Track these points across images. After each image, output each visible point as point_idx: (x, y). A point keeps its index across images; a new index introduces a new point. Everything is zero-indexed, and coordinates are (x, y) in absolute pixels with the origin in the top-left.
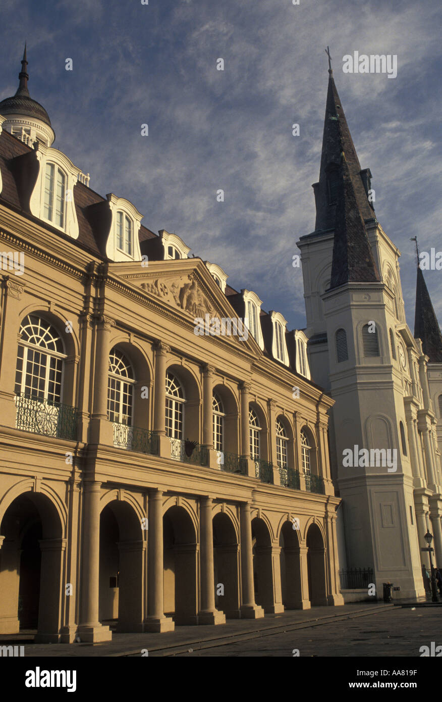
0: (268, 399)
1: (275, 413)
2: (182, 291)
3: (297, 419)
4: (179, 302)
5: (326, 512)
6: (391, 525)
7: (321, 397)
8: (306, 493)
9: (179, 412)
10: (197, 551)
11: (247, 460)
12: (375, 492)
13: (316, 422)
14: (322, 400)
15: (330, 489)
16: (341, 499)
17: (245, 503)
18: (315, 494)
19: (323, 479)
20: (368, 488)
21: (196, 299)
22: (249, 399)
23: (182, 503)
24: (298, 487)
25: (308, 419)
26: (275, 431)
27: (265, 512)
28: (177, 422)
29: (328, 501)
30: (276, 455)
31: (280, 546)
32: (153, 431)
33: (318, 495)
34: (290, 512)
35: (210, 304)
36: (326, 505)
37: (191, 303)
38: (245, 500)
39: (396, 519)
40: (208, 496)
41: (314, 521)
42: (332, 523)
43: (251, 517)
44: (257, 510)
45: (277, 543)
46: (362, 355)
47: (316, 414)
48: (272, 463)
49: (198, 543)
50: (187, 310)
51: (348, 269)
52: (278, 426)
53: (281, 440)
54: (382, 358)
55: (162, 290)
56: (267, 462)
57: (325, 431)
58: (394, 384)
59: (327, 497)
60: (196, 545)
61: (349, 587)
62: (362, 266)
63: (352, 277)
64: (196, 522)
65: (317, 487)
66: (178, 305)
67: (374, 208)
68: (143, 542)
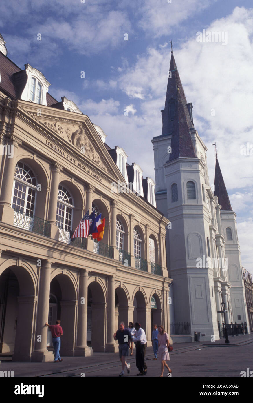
0: (130, 214)
1: (134, 224)
2: (74, 135)
3: (147, 229)
4: (71, 139)
5: (163, 287)
6: (201, 297)
7: (162, 218)
8: (151, 274)
9: (69, 213)
10: (76, 306)
11: (114, 249)
12: (192, 278)
13: (159, 233)
14: (163, 220)
15: (165, 273)
16: (172, 280)
17: (111, 277)
18: (157, 276)
19: (162, 267)
20: (188, 275)
21: (83, 141)
22: (117, 212)
23: (67, 273)
24: (147, 270)
25: (154, 231)
26: (133, 235)
27: (125, 284)
28: (67, 220)
29: (164, 280)
30: (133, 250)
31: (134, 306)
32: (47, 221)
33: (159, 276)
34: (141, 285)
35: (93, 146)
36: (163, 283)
37: (79, 143)
38: (111, 274)
39: (204, 293)
40: (85, 269)
41: (155, 292)
42: (166, 294)
43: (115, 286)
44: (120, 282)
45: (132, 304)
46: (186, 198)
47: (158, 228)
48: (130, 253)
49: (77, 300)
50: (77, 146)
51: (179, 150)
52: (135, 232)
53: (137, 242)
54: (198, 200)
55: (59, 129)
56: (127, 252)
57: (164, 239)
58: (204, 216)
59: (164, 278)
60: (76, 301)
61: (176, 333)
62: (187, 149)
63: (181, 154)
64: (76, 286)
65: (158, 271)
66: (70, 141)
67: (194, 124)
68: (34, 297)
